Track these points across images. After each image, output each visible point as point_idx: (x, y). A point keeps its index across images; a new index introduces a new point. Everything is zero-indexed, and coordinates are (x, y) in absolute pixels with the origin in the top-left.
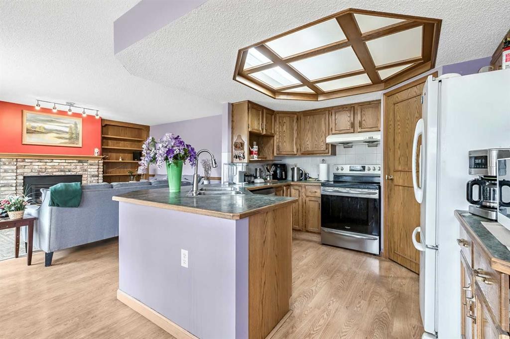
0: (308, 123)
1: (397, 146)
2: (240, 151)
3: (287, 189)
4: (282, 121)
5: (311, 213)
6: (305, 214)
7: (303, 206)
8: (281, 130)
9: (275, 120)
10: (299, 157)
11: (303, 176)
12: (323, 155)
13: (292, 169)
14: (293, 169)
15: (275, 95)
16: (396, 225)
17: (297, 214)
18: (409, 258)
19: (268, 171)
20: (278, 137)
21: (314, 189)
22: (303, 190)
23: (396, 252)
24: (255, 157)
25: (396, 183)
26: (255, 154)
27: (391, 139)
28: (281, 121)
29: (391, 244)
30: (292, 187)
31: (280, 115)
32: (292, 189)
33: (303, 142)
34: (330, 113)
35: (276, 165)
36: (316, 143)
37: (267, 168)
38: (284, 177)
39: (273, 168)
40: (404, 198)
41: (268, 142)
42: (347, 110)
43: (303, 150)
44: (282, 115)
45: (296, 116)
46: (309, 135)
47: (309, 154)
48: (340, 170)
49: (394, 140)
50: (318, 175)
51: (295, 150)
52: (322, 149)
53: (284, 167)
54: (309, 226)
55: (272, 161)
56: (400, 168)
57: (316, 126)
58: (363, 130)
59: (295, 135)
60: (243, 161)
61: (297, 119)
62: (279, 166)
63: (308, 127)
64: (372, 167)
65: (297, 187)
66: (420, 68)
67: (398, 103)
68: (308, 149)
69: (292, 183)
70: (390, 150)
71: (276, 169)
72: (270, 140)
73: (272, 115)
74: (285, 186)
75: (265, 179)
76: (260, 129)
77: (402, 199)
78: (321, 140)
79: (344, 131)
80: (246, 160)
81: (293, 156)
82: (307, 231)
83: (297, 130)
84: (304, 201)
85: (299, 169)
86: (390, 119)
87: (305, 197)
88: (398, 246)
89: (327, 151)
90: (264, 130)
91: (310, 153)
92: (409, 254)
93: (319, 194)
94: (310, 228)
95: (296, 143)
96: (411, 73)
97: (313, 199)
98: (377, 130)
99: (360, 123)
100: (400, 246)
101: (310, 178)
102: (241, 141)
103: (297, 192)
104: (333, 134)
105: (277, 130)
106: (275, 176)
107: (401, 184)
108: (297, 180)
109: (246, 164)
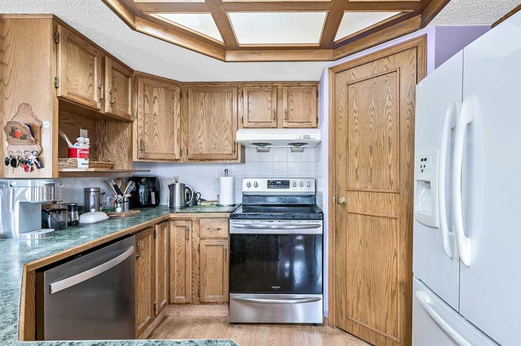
0: (202, 104)
1: (352, 151)
2: (28, 147)
3: (162, 229)
4: (151, 94)
5: (210, 269)
6: (197, 272)
7: (193, 258)
8: (147, 111)
9: (135, 91)
10: (185, 164)
11: (191, 200)
12: (227, 161)
13: (169, 186)
14: (172, 187)
15: (134, 20)
16: (350, 275)
17: (182, 273)
18: (374, 329)
19: (119, 192)
20: (141, 123)
21: (216, 224)
22: (195, 226)
23: (349, 317)
24: (82, 164)
25: (350, 208)
26: (82, 156)
27: (341, 140)
28: (147, 93)
29: (341, 304)
30: (171, 223)
31: (146, 81)
32: (172, 227)
33: (191, 139)
34: (240, 91)
35: (137, 180)
36: (216, 141)
37: (116, 186)
38: (154, 203)
39: (131, 186)
40: (364, 233)
41: (118, 132)
42: (267, 91)
43: (191, 152)
44: (151, 82)
45: (178, 90)
46: (204, 126)
47: (203, 160)
48: (253, 186)
49: (347, 142)
50: (218, 196)
51: (177, 152)
52: (226, 152)
53: (153, 183)
54: (206, 294)
55: (129, 172)
56: (358, 186)
57: (215, 110)
58: (291, 125)
59: (177, 125)
60: (36, 173)
61: (181, 96)
62: (143, 180)
63: (201, 112)
64: (298, 181)
65: (183, 223)
66: (400, 27)
67: (354, 83)
68: (201, 151)
69: (172, 216)
70: (340, 156)
71: (138, 187)
72: (124, 128)
73: (128, 77)
74: (158, 224)
75: (110, 211)
76: (96, 99)
77: (361, 234)
78: (225, 137)
79: (262, 124)
80: (48, 171)
81: (172, 161)
82: (204, 303)
83: (180, 115)
84: (196, 247)
85: (183, 187)
86: (340, 109)
87: (198, 239)
88: (355, 308)
89: (234, 156)
90: (107, 104)
91: (204, 157)
92: (373, 321)
93: (224, 233)
94: (209, 297)
95: (179, 139)
96: (384, 33)
97: (214, 242)
98: (309, 126)
99: (287, 113)
100: (357, 309)
101: (202, 200)
102: (31, 121)
103: (183, 231)
104: (244, 128)
105: (140, 110)
106: (134, 203)
107: (359, 211)
108: (181, 208)
109: (45, 182)
